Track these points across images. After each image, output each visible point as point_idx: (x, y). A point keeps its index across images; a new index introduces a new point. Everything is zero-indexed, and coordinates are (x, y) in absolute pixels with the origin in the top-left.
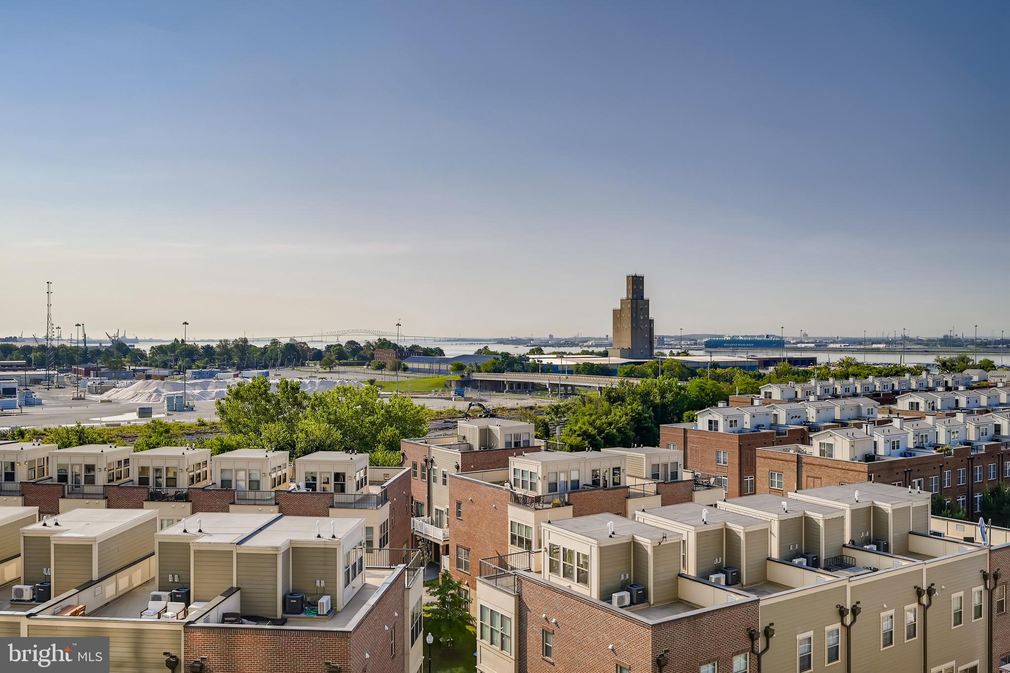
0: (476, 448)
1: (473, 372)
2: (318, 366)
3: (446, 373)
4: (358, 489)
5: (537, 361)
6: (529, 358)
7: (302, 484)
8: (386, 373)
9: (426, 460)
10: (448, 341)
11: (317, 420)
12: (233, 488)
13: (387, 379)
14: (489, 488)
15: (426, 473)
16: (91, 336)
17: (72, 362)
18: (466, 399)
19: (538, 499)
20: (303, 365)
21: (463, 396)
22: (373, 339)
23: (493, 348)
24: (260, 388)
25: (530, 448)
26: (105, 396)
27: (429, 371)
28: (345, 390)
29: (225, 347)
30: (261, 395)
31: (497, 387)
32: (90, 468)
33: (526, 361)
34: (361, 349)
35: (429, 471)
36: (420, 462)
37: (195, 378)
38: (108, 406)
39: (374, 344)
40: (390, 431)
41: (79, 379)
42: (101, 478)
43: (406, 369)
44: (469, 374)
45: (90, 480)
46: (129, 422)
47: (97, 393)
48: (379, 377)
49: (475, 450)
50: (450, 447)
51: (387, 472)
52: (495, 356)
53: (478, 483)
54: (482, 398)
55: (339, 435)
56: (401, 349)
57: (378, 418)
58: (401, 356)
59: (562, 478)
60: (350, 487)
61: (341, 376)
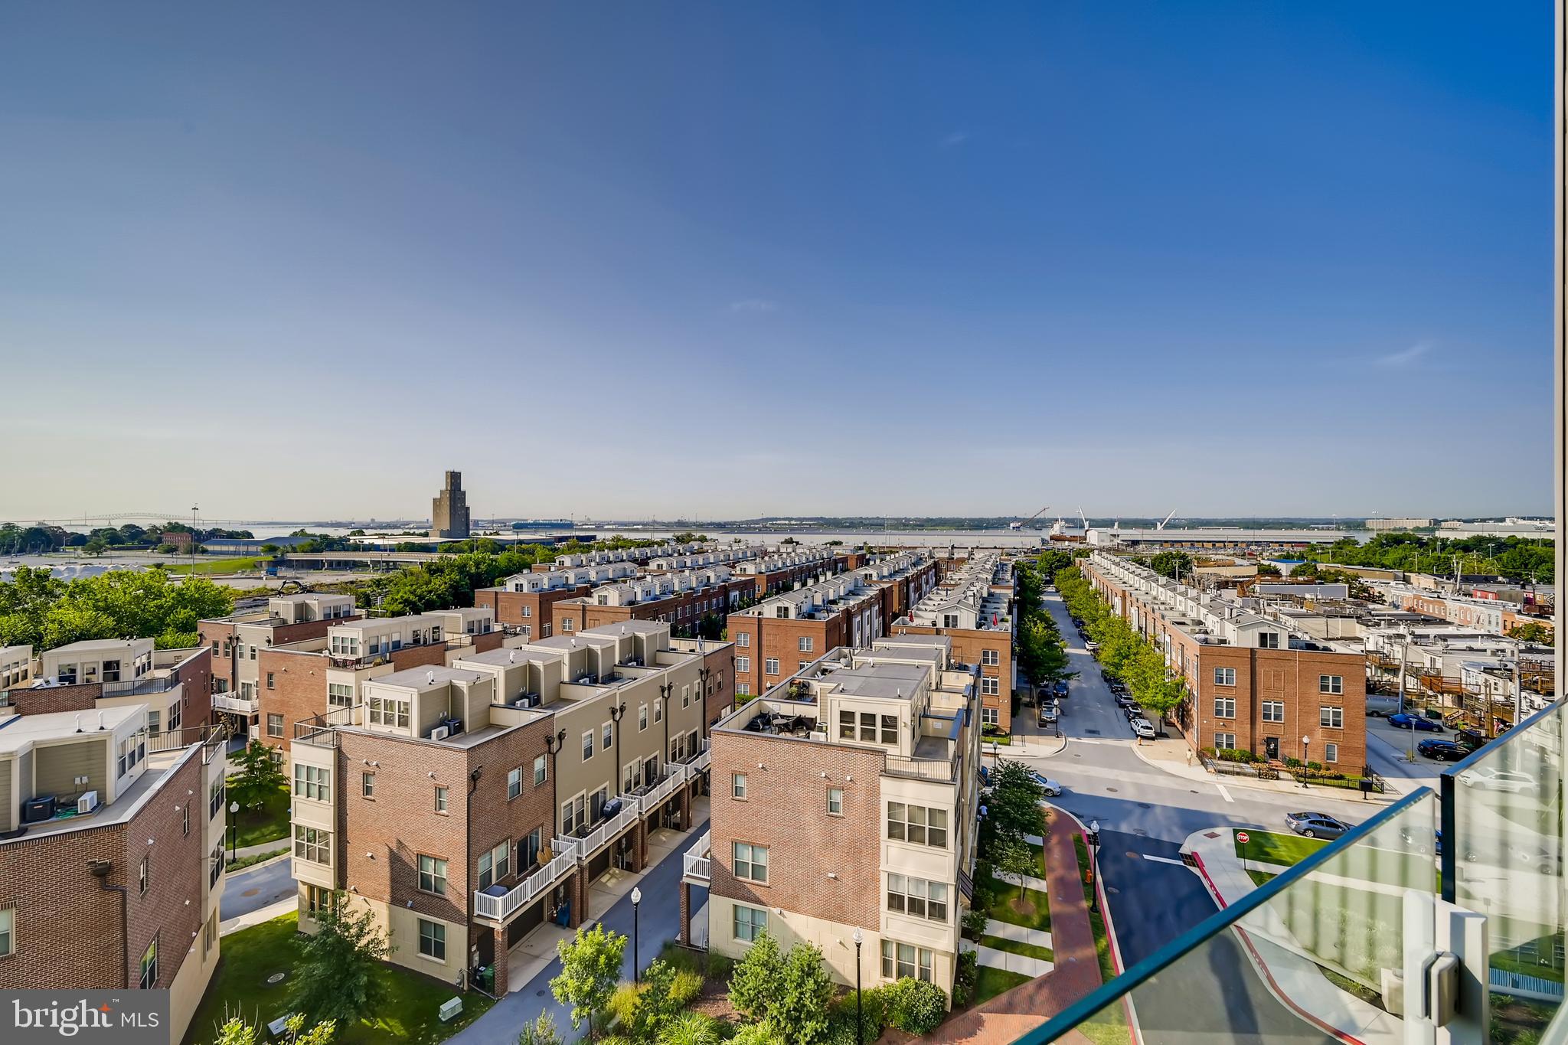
0: (291, 621)
1: (288, 552)
2: (79, 551)
3: (256, 554)
4: (138, 674)
5: (357, 541)
6: (349, 540)
7: (53, 678)
8: (178, 556)
9: (230, 638)
10: (258, 524)
11: (78, 608)
13: (180, 562)
14: (306, 657)
15: (230, 650)
18: (279, 578)
19: (358, 661)
20: (56, 550)
21: (275, 575)
22: (161, 523)
23: (309, 531)
25: (349, 617)
27: (235, 553)
31: (316, 565)
33: (346, 541)
34: (144, 532)
35: (234, 649)
36: (223, 639)
39: (162, 528)
40: (183, 613)
43: (204, 551)
44: (282, 555)
48: (168, 560)
49: (290, 623)
50: (260, 623)
51: (177, 654)
52: (313, 538)
53: (292, 654)
54: (298, 575)
55: (110, 622)
56: (198, 533)
57: (167, 601)
58: (197, 540)
59: (384, 640)
60: (127, 674)
61: (115, 561)
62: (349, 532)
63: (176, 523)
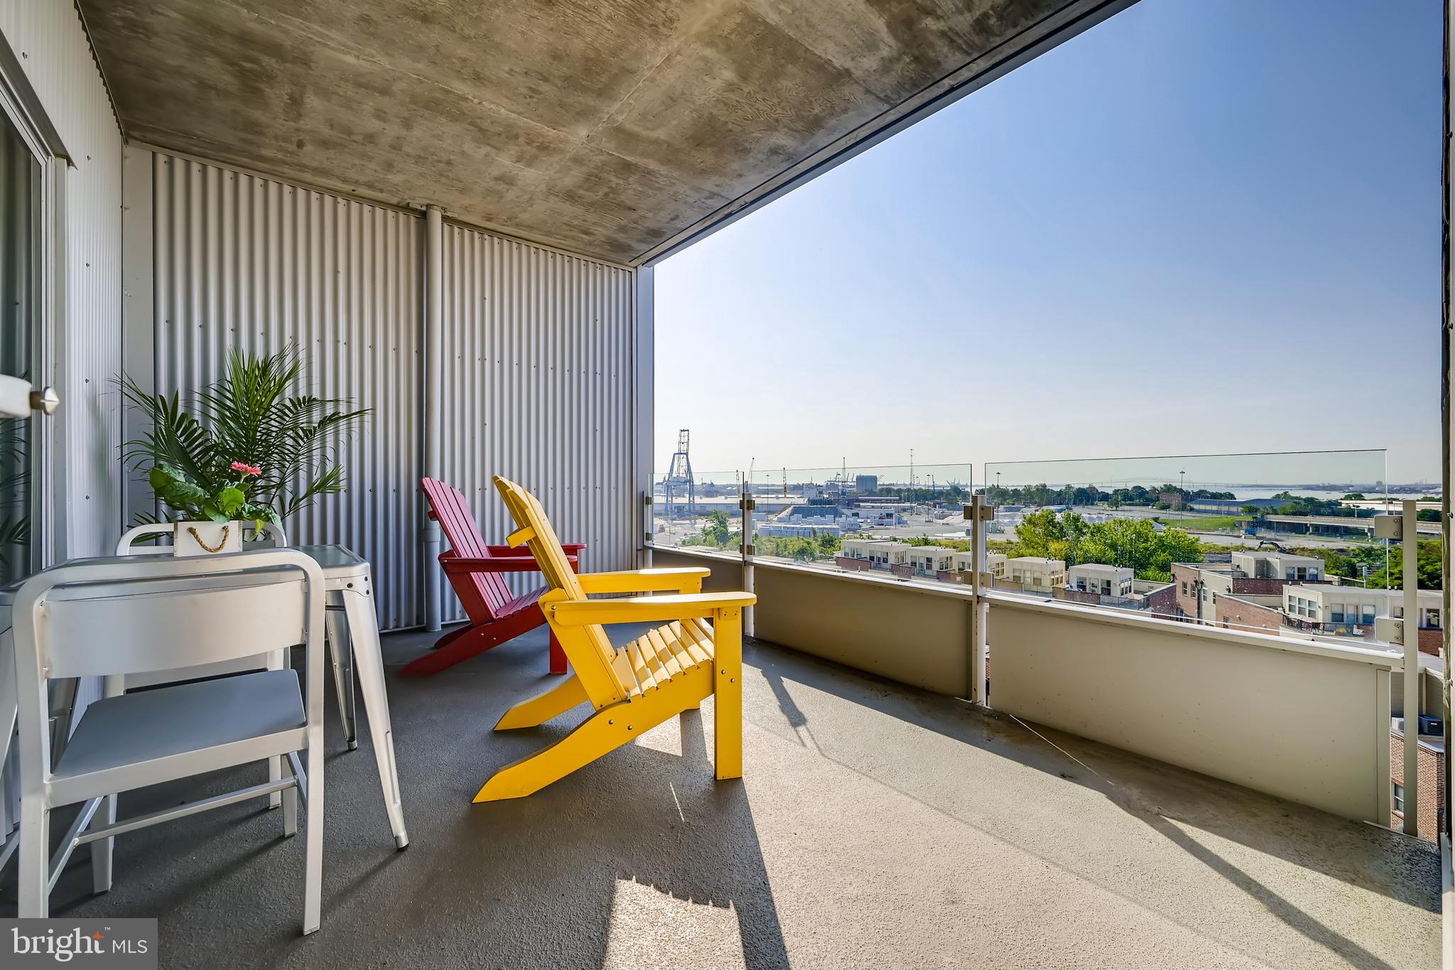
0: (1252, 575)
1: (1269, 514)
2: (1106, 506)
3: (1237, 514)
4: (1122, 594)
5: (1352, 505)
6: (1340, 504)
7: (1074, 585)
8: (1170, 512)
9: (1196, 582)
10: (1242, 487)
11: (1096, 544)
12: (1022, 582)
13: (1172, 517)
14: (1258, 610)
15: (1196, 592)
16: (937, 483)
17: (925, 498)
18: (1258, 538)
19: (1316, 626)
20: (1092, 504)
21: (1254, 535)
22: (1159, 485)
23: (1293, 494)
24: (1047, 517)
25: (1315, 580)
26: (945, 521)
27: (1217, 512)
28: (1121, 522)
29: (1029, 490)
30: (1049, 522)
31: (1300, 529)
32: (929, 560)
33: (1336, 506)
34: (1147, 492)
35: (1199, 591)
36: (1190, 582)
37: (1006, 511)
38: (946, 527)
39: (1159, 489)
40: (1162, 557)
41: (929, 509)
42: (936, 567)
43: (1192, 510)
44: (1262, 516)
45: (929, 567)
46: (959, 538)
47: (940, 519)
48: (1163, 515)
49: (1250, 577)
50: (1222, 573)
51: (1151, 585)
52: (1295, 500)
53: (1246, 604)
54: (1279, 538)
55: (1111, 554)
56: (1187, 493)
57: (1152, 545)
58: (1187, 499)
59: (1351, 611)
60: (1116, 592)
61: (1126, 513)
62: (1343, 495)
63: (1170, 485)
